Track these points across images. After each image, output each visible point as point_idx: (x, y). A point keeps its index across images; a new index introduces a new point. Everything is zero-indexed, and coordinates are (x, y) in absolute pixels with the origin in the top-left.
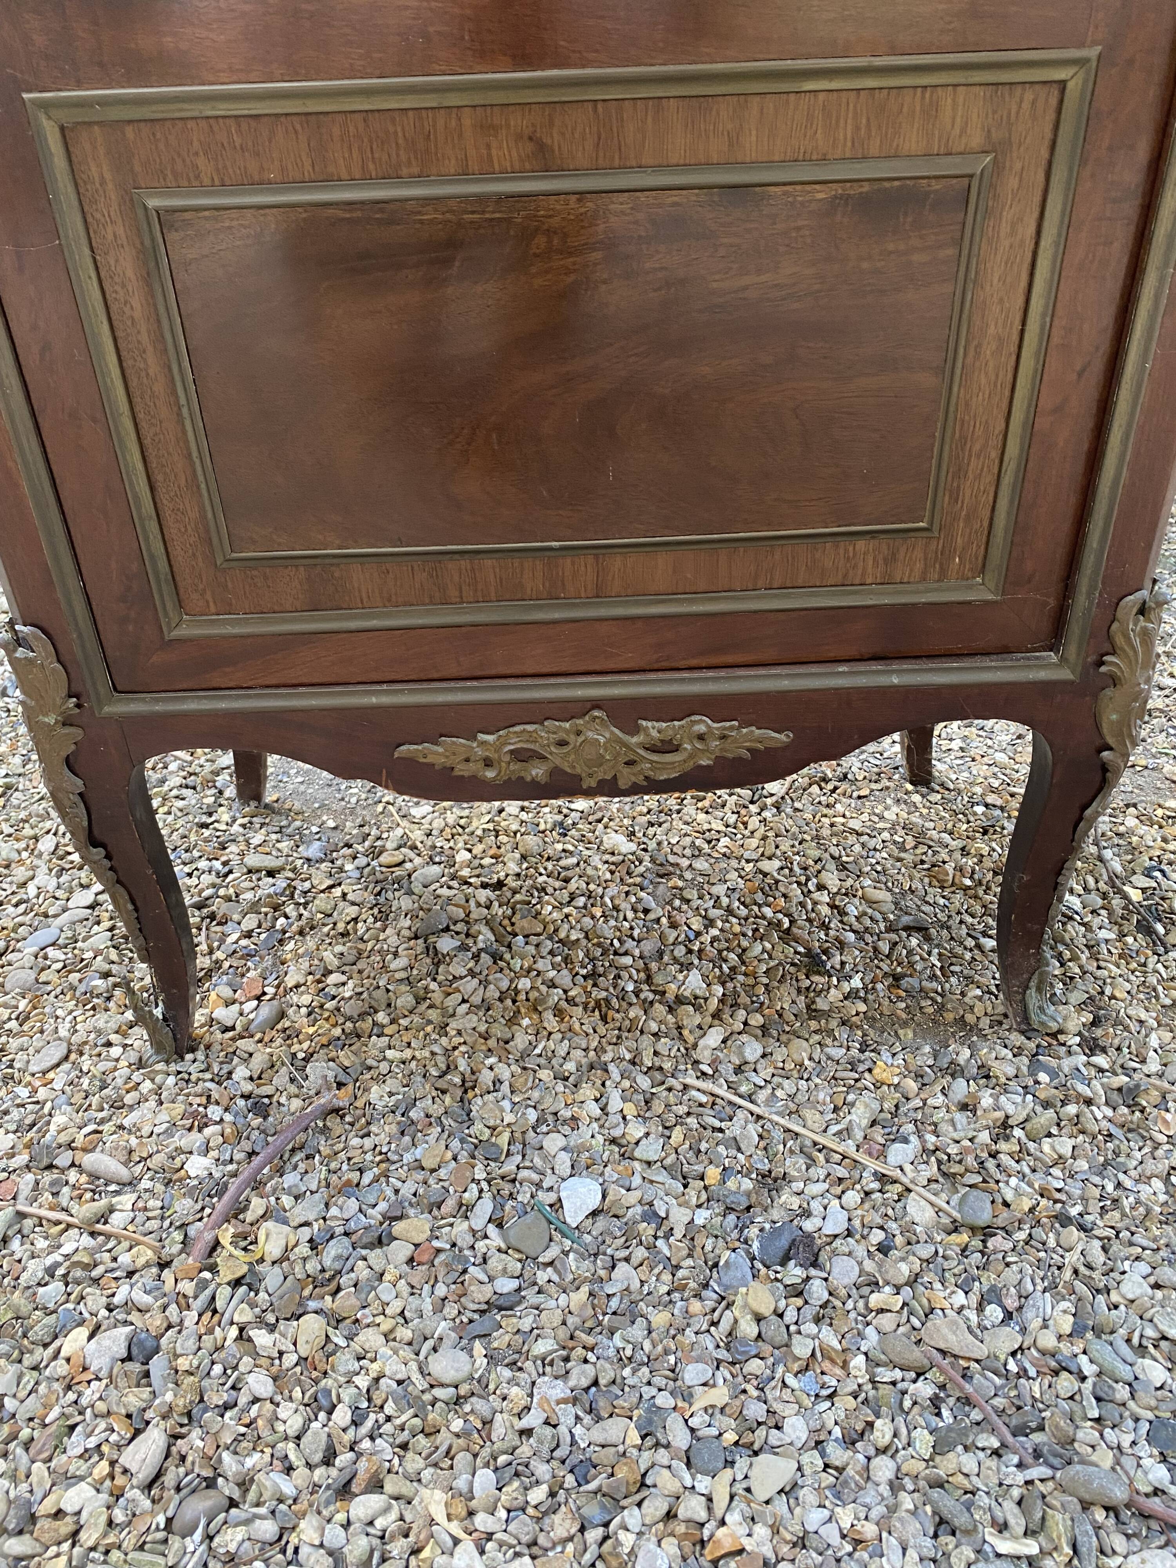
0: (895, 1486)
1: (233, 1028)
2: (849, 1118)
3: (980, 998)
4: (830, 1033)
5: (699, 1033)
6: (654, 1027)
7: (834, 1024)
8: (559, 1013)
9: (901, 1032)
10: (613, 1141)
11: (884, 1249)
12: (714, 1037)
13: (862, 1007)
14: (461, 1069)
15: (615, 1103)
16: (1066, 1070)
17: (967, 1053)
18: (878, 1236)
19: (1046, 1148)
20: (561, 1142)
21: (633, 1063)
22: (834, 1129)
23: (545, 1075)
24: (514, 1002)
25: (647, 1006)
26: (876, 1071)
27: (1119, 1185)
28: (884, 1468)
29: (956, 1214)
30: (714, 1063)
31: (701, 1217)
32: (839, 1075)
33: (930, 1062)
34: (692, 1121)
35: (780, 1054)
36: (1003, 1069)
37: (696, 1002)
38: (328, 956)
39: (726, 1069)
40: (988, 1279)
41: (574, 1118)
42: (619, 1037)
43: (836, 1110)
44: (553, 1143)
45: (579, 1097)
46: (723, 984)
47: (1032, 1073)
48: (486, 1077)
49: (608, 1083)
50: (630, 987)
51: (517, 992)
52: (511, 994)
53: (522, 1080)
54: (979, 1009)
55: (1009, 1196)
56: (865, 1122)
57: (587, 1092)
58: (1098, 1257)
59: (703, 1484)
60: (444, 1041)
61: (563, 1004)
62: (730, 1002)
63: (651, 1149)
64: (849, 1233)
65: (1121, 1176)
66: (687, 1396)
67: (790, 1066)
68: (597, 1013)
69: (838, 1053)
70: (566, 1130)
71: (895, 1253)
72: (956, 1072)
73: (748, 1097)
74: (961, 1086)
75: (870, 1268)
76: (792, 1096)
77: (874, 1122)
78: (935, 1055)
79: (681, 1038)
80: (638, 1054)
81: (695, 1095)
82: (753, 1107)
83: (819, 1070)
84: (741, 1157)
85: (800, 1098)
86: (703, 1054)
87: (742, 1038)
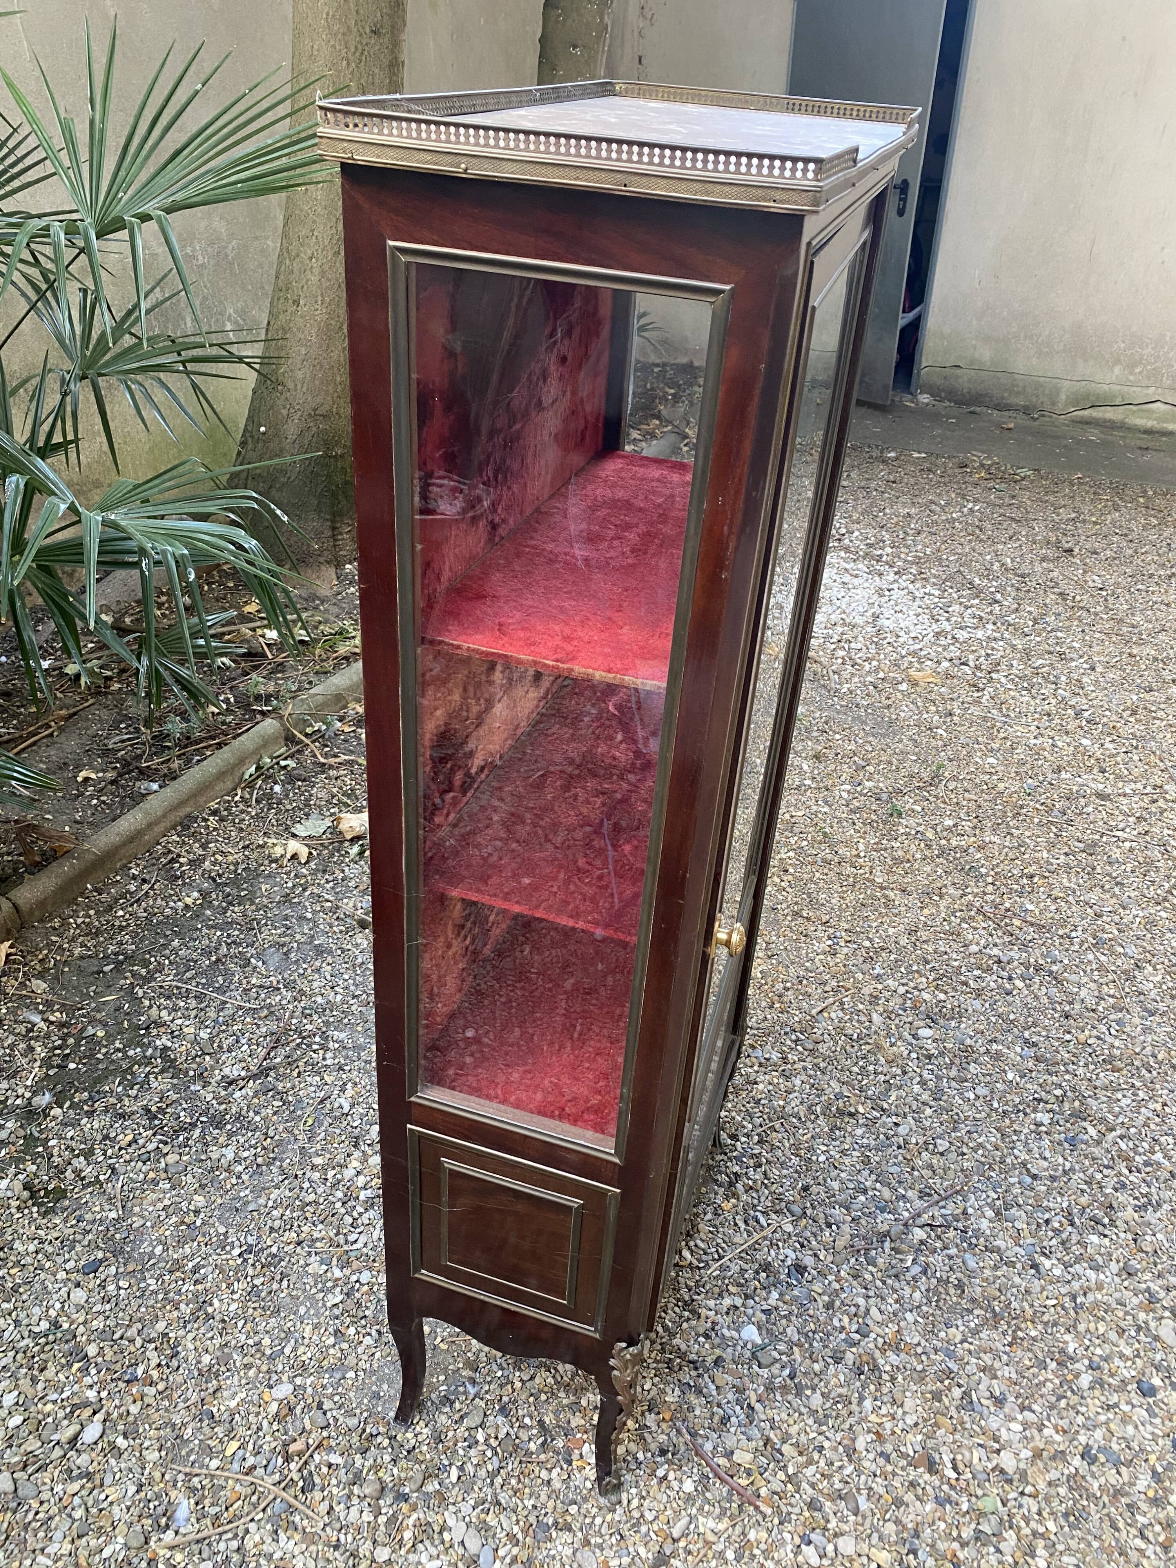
0: (884, 1283)
2: (742, 1229)
4: (698, 1214)
5: (683, 1259)
9: (704, 1190)
10: (728, 1312)
11: (802, 1245)
12: (686, 1254)
15: (711, 1304)
16: (743, 1151)
17: (723, 1175)
18: (797, 1245)
20: (724, 1331)
21: (690, 1290)
22: (745, 1235)
23: (685, 1326)
26: (725, 1209)
28: (879, 1283)
29: (794, 1218)
30: (700, 1261)
31: (775, 1295)
32: (720, 1221)
33: (723, 1189)
34: (726, 1281)
35: (703, 1236)
36: (737, 1169)
38: (565, 1401)
40: (822, 1221)
41: (713, 1323)
42: (675, 1289)
43: (735, 1230)
44: (724, 1334)
45: (703, 1316)
47: (742, 1162)
49: (700, 1303)
53: (685, 1336)
55: (791, 1198)
56: (744, 1225)
57: (703, 1312)
59: (873, 1335)
63: (737, 1301)
64: (794, 1252)
66: (843, 1328)
67: (710, 1235)
69: (709, 1216)
70: (717, 1327)
71: (806, 1243)
72: (731, 1184)
73: (721, 1258)
74: (739, 1186)
75: (810, 1252)
76: (724, 1242)
77: (746, 1222)
78: (720, 1186)
79: (682, 1267)
80: (687, 1286)
81: (714, 1274)
82: (726, 1258)
83: (715, 1226)
84: (750, 1271)
85: (727, 1239)
86: (695, 1263)
87: (691, 1244)
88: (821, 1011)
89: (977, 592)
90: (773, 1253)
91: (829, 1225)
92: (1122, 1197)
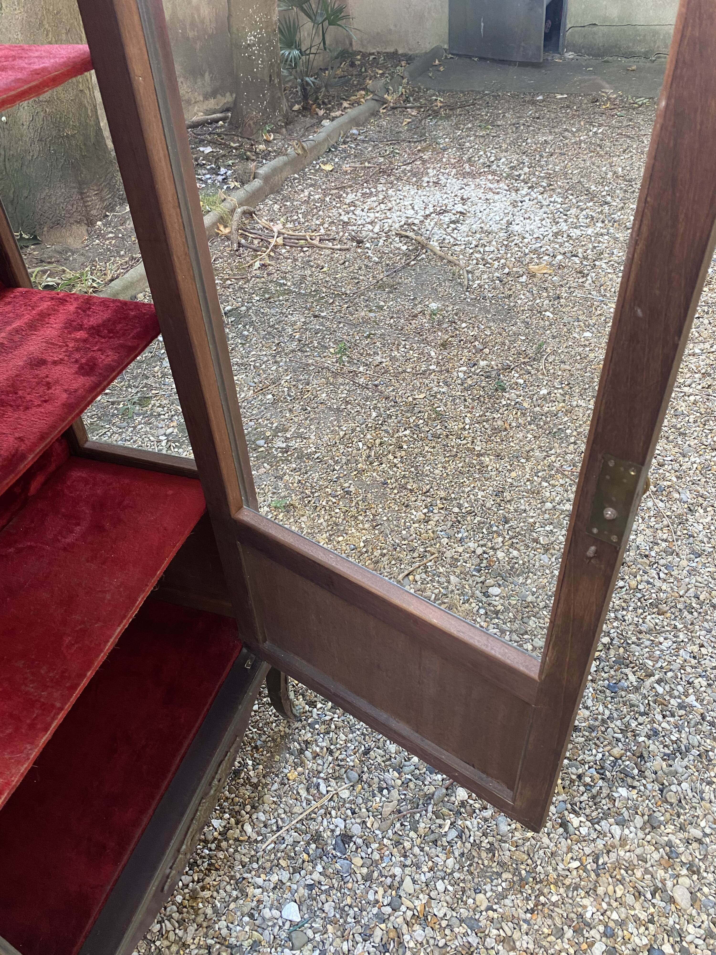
0: (422, 850)
2: (303, 798)
3: (277, 725)
4: (267, 784)
5: (243, 833)
6: (231, 850)
7: (264, 781)
8: (203, 889)
9: (275, 759)
10: (275, 888)
11: (354, 813)
12: (248, 828)
13: (261, 767)
14: (214, 942)
15: (260, 881)
16: (317, 718)
17: (296, 743)
18: (349, 812)
19: (341, 742)
20: (267, 910)
21: (243, 867)
22: (304, 804)
23: (232, 906)
24: (185, 907)
25: (219, 848)
26: (291, 778)
27: (358, 729)
28: (416, 850)
29: (351, 784)
30: (259, 834)
31: (319, 868)
32: (284, 790)
33: (293, 757)
34: (279, 855)
35: (266, 807)
36: (308, 736)
37: (227, 829)
39: (264, 831)
40: (375, 786)
41: (258, 901)
42: (230, 867)
43: (296, 799)
44: (267, 913)
45: (250, 894)
46: (225, 812)
47: (314, 729)
48: (224, 932)
49: (250, 880)
50: (207, 852)
51: (181, 904)
53: (230, 917)
54: (281, 728)
55: (352, 764)
56: (306, 793)
57: (250, 890)
58: (380, 752)
59: (403, 908)
60: (192, 947)
61: (201, 884)
62: (235, 814)
63: (285, 876)
64: (345, 821)
65: (356, 727)
66: (377, 901)
67: (273, 806)
68: (212, 872)
69: (276, 786)
70: (261, 906)
71: (357, 810)
72: (301, 751)
73: (279, 828)
74: (308, 754)
75: (359, 820)
76: (285, 812)
77: (308, 790)
78: (291, 754)
79: (242, 841)
80: (241, 862)
81: (269, 848)
82: (284, 829)
83: (279, 797)
84: (302, 843)
85: (287, 810)
86: (254, 836)
87: (254, 816)
88: (408, 575)
89: (592, 196)
90: (325, 823)
91: (381, 790)
92: (654, 746)
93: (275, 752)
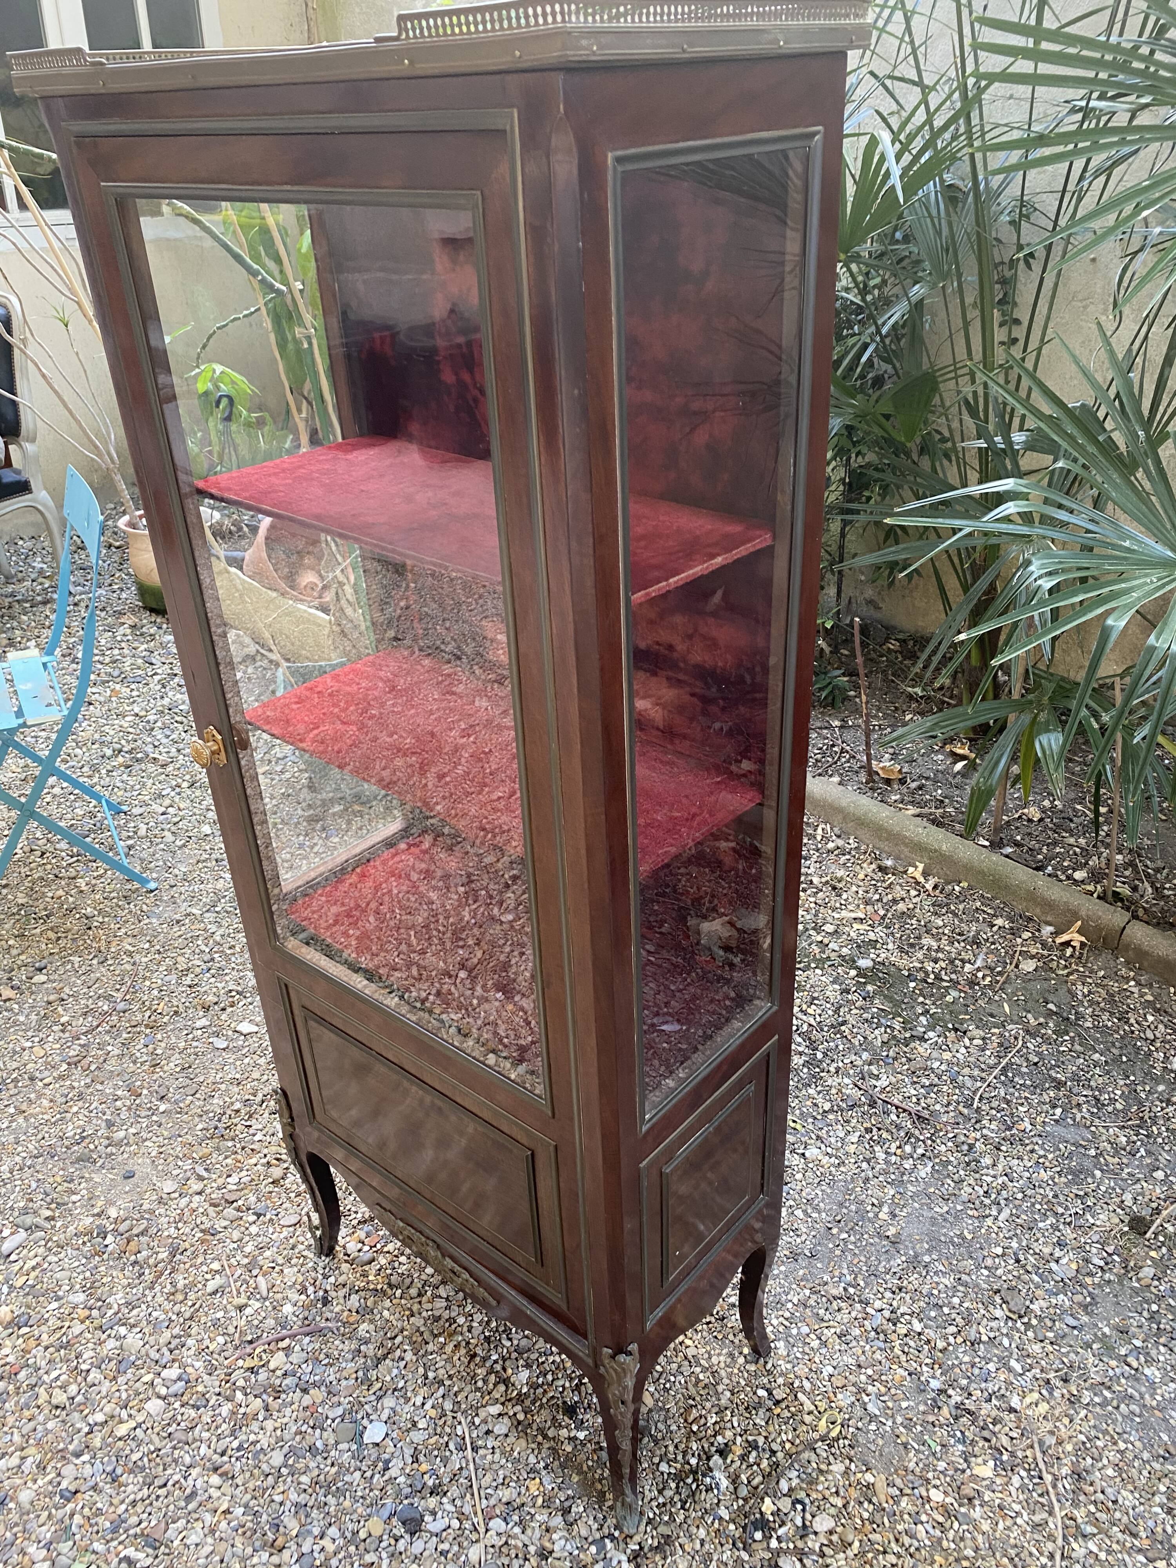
1: (349, 1256)
2: (500, 1492)
4: (541, 1449)
5: (493, 1402)
7: (547, 1446)
8: (457, 1346)
9: (575, 1476)
10: (411, 1421)
11: (442, 1554)
12: (495, 1410)
13: (569, 1449)
15: (429, 1405)
17: (584, 1510)
18: (446, 1547)
20: (393, 1404)
21: (456, 1393)
22: (490, 1491)
24: (448, 1326)
26: (533, 1482)
30: (483, 1421)
31: (401, 1480)
33: (563, 1500)
34: (446, 1439)
35: (511, 1440)
36: (583, 1531)
37: (509, 1386)
39: (484, 1428)
41: (409, 1399)
42: (463, 1377)
43: (501, 1483)
45: (420, 1391)
46: (530, 1388)
47: (592, 1544)
49: (434, 1394)
50: (494, 1358)
51: (455, 1322)
52: (452, 1321)
57: (424, 1391)
61: (463, 1345)
62: (520, 1399)
63: (418, 1437)
64: (438, 1536)
66: (323, 1537)
67: (507, 1449)
69: (532, 1459)
70: (402, 1401)
71: (442, 1558)
72: (566, 1511)
73: (477, 1448)
74: (558, 1521)
75: (426, 1553)
76: (493, 1463)
77: (507, 1503)
78: (570, 1498)
79: (485, 1398)
80: (460, 1391)
82: (473, 1454)
83: (518, 1462)
84: (443, 1469)
85: (494, 1467)
86: (483, 1413)
87: (506, 1420)
90: (450, 1507)
93: (585, 1478)
